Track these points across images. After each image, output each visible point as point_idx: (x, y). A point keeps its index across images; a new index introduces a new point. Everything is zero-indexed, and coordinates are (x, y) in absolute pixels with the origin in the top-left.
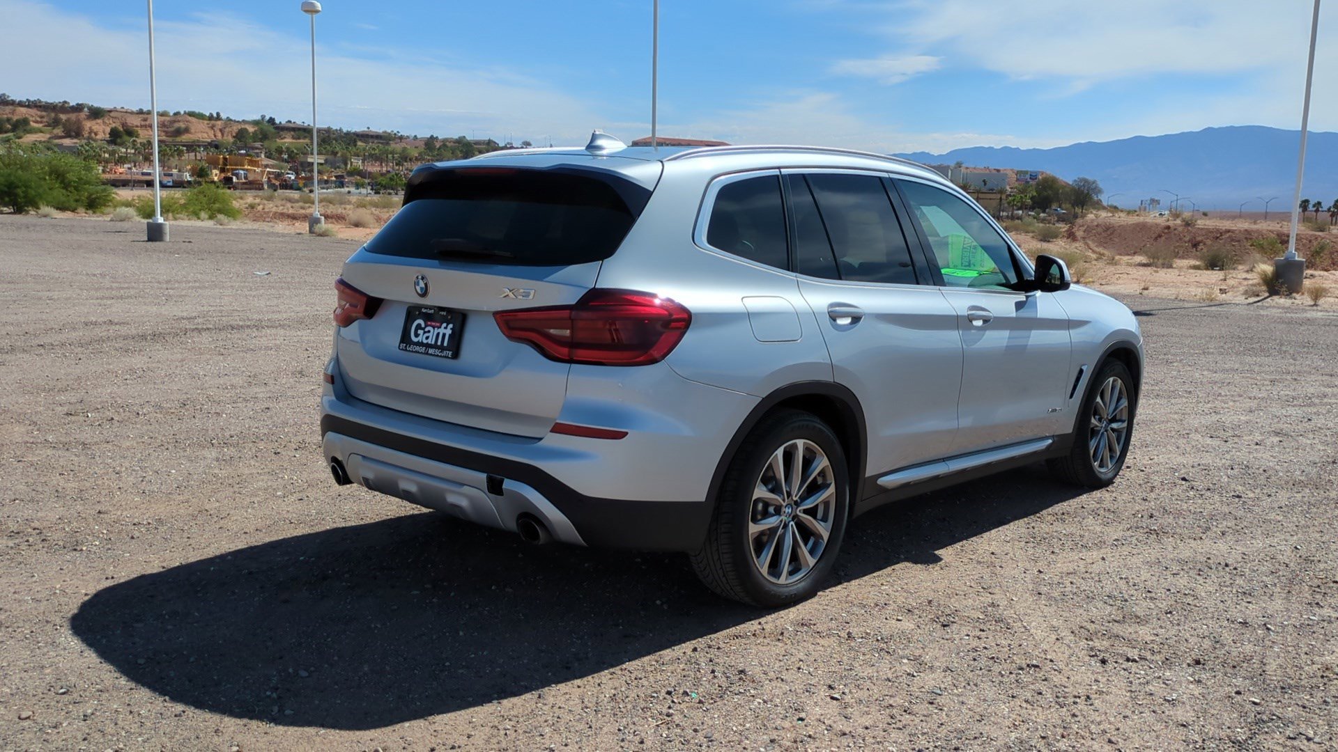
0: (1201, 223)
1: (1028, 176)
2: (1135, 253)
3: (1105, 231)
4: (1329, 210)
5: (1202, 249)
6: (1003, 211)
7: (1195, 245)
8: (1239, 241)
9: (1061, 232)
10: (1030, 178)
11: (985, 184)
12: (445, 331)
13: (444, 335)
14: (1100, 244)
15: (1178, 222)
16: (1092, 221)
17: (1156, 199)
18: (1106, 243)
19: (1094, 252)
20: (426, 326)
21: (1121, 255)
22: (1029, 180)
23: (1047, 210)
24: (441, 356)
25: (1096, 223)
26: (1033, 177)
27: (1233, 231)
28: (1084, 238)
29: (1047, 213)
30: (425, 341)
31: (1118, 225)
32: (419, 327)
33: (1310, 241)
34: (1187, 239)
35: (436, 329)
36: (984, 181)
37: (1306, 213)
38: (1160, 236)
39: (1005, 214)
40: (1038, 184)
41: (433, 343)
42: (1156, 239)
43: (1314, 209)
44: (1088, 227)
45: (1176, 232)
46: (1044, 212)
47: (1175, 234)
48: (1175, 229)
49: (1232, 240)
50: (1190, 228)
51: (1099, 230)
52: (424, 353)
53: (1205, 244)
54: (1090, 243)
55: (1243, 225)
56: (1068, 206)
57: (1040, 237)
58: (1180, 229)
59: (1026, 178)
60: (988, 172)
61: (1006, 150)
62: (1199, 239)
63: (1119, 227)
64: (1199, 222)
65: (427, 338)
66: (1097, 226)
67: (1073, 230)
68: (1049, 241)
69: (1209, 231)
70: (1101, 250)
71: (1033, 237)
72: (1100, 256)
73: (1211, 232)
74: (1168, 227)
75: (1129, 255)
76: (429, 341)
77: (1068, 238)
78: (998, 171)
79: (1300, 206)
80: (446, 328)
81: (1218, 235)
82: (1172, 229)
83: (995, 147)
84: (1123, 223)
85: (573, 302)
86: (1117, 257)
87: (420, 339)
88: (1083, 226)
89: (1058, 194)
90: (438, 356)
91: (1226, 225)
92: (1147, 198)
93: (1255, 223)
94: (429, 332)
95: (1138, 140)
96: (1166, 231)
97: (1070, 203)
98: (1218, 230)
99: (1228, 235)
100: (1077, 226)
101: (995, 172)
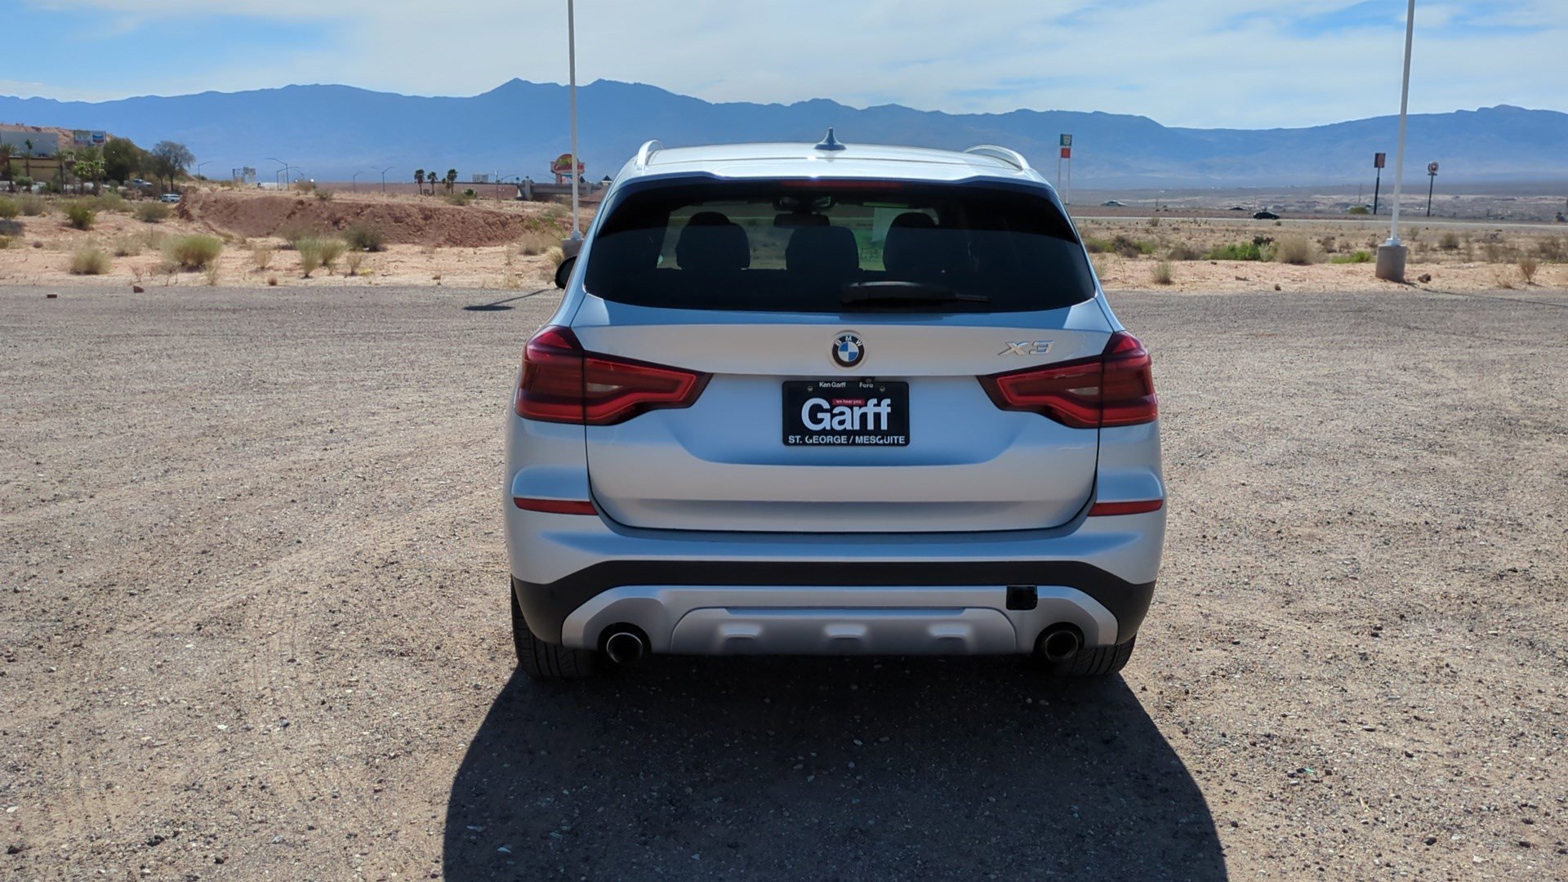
0: (338, 197)
1: (90, 138)
2: (268, 234)
3: (225, 208)
4: (444, 180)
5: (344, 227)
6: (66, 183)
7: (336, 223)
8: (382, 217)
9: (169, 210)
10: (94, 141)
11: (30, 147)
12: (877, 409)
13: (877, 416)
14: (224, 224)
15: (311, 195)
16: (208, 195)
17: (250, 167)
18: (231, 222)
19: (218, 233)
20: (833, 407)
21: (252, 236)
22: (92, 142)
23: (126, 182)
24: (884, 445)
25: (213, 199)
26: (98, 138)
27: (373, 206)
28: (202, 217)
29: (126, 186)
30: (839, 428)
31: (241, 200)
32: (816, 409)
33: (454, 216)
34: (325, 216)
35: (856, 409)
36: (28, 143)
37: (423, 185)
38: (294, 213)
39: (69, 187)
40: (106, 148)
41: (857, 427)
42: (289, 217)
43: (430, 180)
44: (204, 203)
45: (311, 207)
46: (122, 184)
47: (311, 211)
48: (310, 205)
49: (375, 216)
50: (326, 203)
51: (219, 206)
52: (848, 444)
53: (346, 221)
54: (210, 222)
55: (382, 199)
56: (152, 176)
57: (145, 218)
58: (316, 204)
59: (88, 142)
60: (22, 130)
61: (36, 100)
62: (339, 215)
63: (243, 202)
64: (335, 196)
65: (842, 423)
66: (215, 202)
67: (186, 207)
68: (157, 222)
69: (348, 206)
70: (225, 231)
71: (134, 217)
72: (228, 240)
73: (351, 207)
74: (301, 203)
75: (261, 236)
76: (848, 426)
77: (181, 218)
78: (38, 129)
79: (416, 177)
80: (878, 405)
81: (359, 210)
82: (306, 204)
83: (21, 98)
84: (245, 198)
85: (1099, 352)
86: (249, 240)
87: (826, 425)
88: (197, 202)
89: (136, 161)
90: (876, 444)
91: (363, 198)
92: (240, 166)
93: (394, 196)
94: (842, 413)
95: (211, 96)
96: (300, 206)
97: (155, 173)
98: (357, 205)
99: (369, 210)
100: (190, 203)
101: (34, 131)
